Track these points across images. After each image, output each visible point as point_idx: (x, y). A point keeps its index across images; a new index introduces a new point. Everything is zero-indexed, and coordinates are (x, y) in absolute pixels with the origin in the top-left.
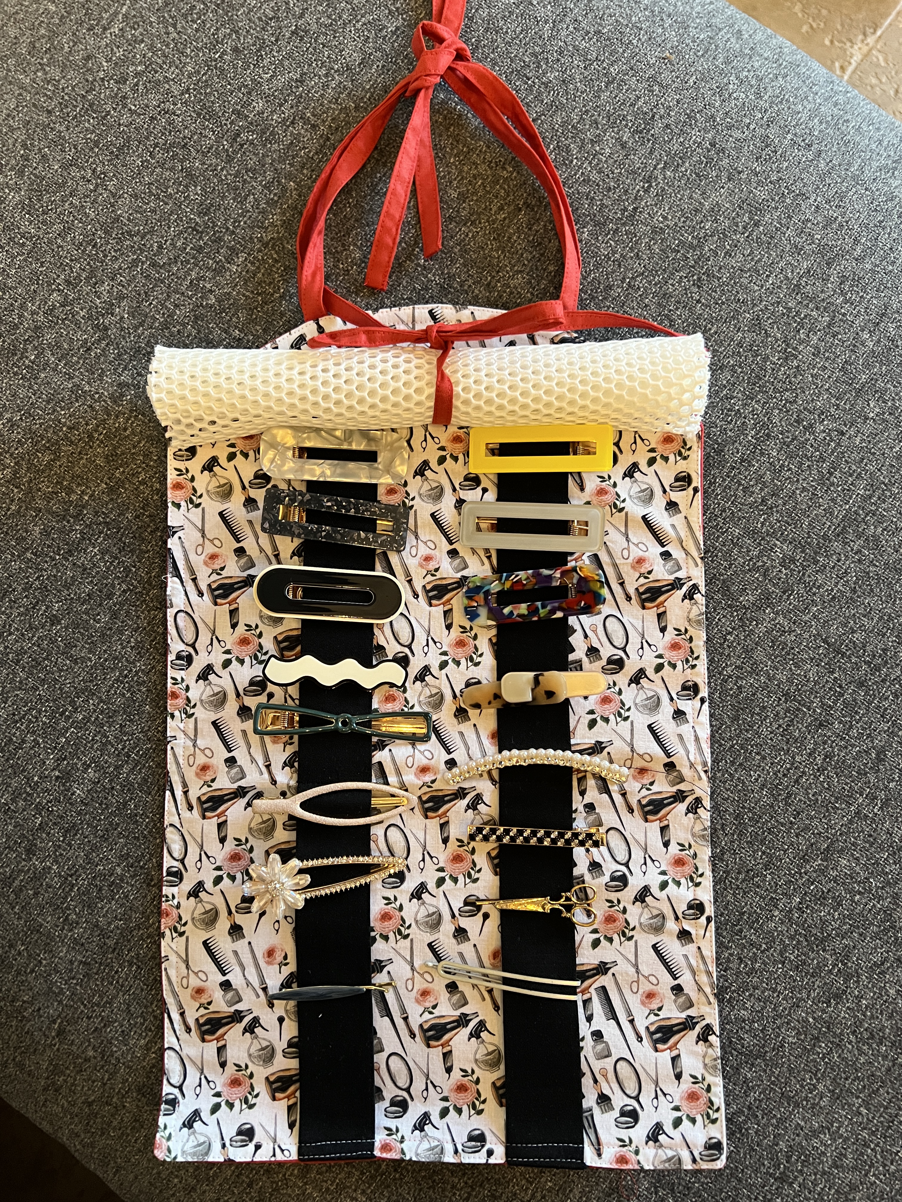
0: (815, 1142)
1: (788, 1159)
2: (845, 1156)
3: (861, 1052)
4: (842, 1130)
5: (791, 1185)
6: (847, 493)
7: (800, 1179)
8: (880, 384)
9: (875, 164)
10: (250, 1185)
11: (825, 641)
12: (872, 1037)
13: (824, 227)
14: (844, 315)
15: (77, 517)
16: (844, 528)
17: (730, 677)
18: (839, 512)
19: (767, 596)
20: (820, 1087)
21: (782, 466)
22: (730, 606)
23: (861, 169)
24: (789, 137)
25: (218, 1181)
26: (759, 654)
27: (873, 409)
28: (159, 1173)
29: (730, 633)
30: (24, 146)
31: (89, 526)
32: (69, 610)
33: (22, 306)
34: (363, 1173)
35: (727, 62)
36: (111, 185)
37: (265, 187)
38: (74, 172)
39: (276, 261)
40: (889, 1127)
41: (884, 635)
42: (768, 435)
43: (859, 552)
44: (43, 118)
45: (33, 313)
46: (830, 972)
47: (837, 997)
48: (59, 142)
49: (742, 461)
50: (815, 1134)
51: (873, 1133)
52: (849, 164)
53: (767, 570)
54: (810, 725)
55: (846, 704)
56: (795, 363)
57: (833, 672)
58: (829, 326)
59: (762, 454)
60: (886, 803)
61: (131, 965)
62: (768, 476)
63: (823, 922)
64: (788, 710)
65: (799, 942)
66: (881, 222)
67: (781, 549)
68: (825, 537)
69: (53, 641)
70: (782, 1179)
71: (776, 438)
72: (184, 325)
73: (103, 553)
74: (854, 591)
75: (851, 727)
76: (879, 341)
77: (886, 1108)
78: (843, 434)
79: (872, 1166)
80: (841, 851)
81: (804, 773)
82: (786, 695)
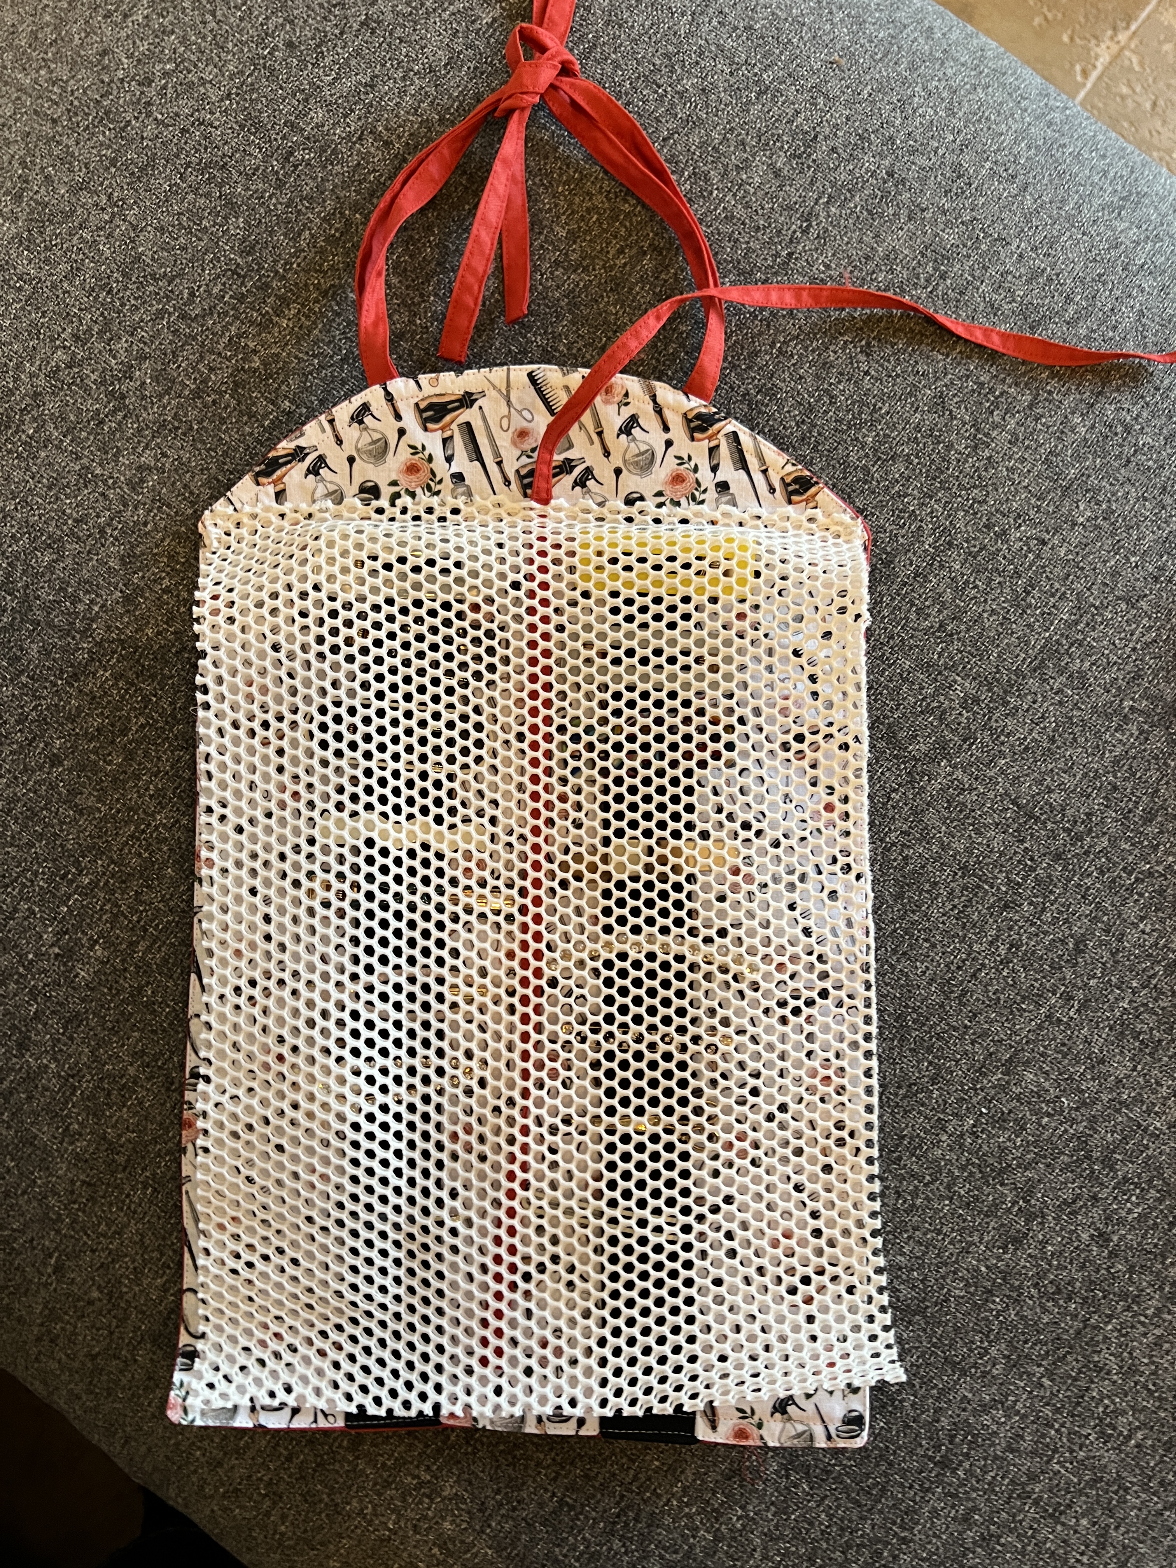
0: (986, 1420)
1: (952, 1438)
2: (1022, 1437)
3: (1045, 1310)
4: (1019, 1407)
5: (954, 1471)
6: (1047, 617)
7: (966, 1465)
8: (1093, 481)
9: (1096, 202)
10: (289, 1459)
11: (1014, 802)
12: (1059, 1291)
13: (1029, 281)
14: (1050, 393)
15: (85, 633)
16: (1043, 661)
17: (894, 844)
18: (1036, 642)
19: (942, 744)
20: (993, 1351)
21: (967, 583)
22: (896, 757)
23: (1079, 207)
24: (988, 165)
25: (249, 1454)
26: (931, 818)
27: (1084, 512)
28: (177, 1444)
29: (895, 791)
30: (23, 164)
31: (99, 644)
32: (74, 747)
33: (19, 367)
34: (427, 1446)
35: (912, 68)
36: (131, 214)
37: (324, 219)
38: (85, 197)
39: (338, 315)
40: (1078, 1404)
41: (1088, 796)
42: (950, 544)
43: (1059, 691)
44: (47, 129)
45: (32, 376)
46: (1009, 1210)
47: (1017, 1241)
48: (66, 160)
49: (917, 575)
50: (985, 1409)
51: (1057, 1411)
52: (1063, 201)
53: (944, 712)
54: (992, 906)
55: (1038, 881)
56: (987, 453)
57: (1022, 841)
58: (1030, 406)
59: (942, 567)
60: (1084, 1005)
61: (145, 1188)
62: (948, 595)
63: (1002, 1149)
64: (965, 888)
65: (971, 1174)
66: (1100, 275)
67: (963, 687)
68: (1018, 672)
69: (52, 787)
70: (944, 1464)
71: (960, 547)
72: (221, 394)
73: (117, 677)
74: (1052, 740)
75: (1044, 910)
76: (1093, 427)
77: (1075, 1379)
78: (1044, 543)
79: (1055, 1451)
80: (1027, 1063)
81: (983, 965)
82: (964, 868)
